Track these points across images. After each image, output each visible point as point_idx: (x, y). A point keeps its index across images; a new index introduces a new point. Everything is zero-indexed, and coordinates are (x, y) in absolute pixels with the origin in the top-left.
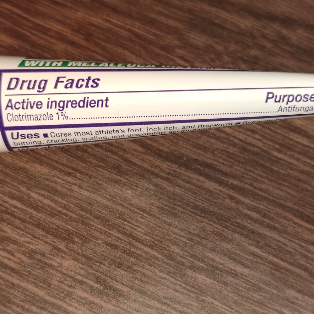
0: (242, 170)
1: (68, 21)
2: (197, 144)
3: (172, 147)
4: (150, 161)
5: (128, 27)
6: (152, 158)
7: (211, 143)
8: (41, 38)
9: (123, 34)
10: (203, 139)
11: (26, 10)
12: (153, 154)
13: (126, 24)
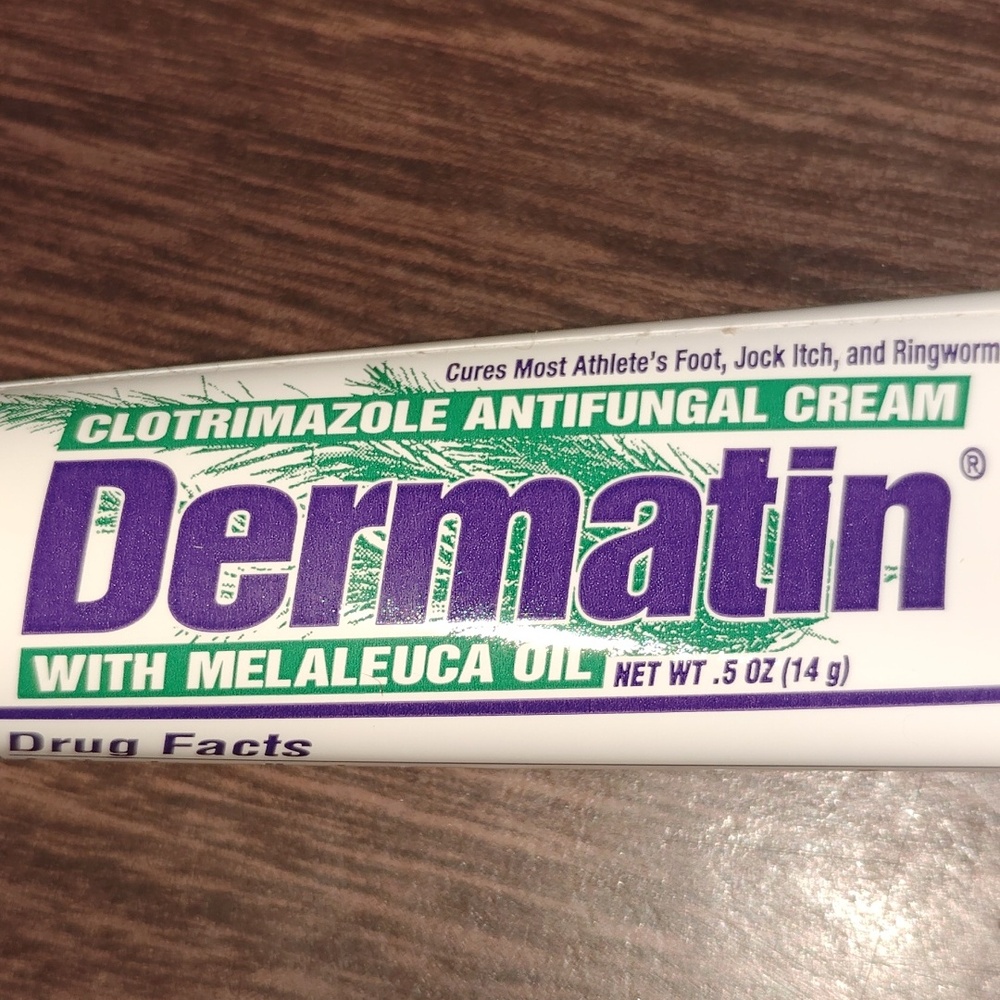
0: (965, 247)
2: (793, 190)
3: (711, 224)
4: (644, 290)
6: (648, 277)
7: (840, 177)
10: (807, 169)
12: (647, 264)
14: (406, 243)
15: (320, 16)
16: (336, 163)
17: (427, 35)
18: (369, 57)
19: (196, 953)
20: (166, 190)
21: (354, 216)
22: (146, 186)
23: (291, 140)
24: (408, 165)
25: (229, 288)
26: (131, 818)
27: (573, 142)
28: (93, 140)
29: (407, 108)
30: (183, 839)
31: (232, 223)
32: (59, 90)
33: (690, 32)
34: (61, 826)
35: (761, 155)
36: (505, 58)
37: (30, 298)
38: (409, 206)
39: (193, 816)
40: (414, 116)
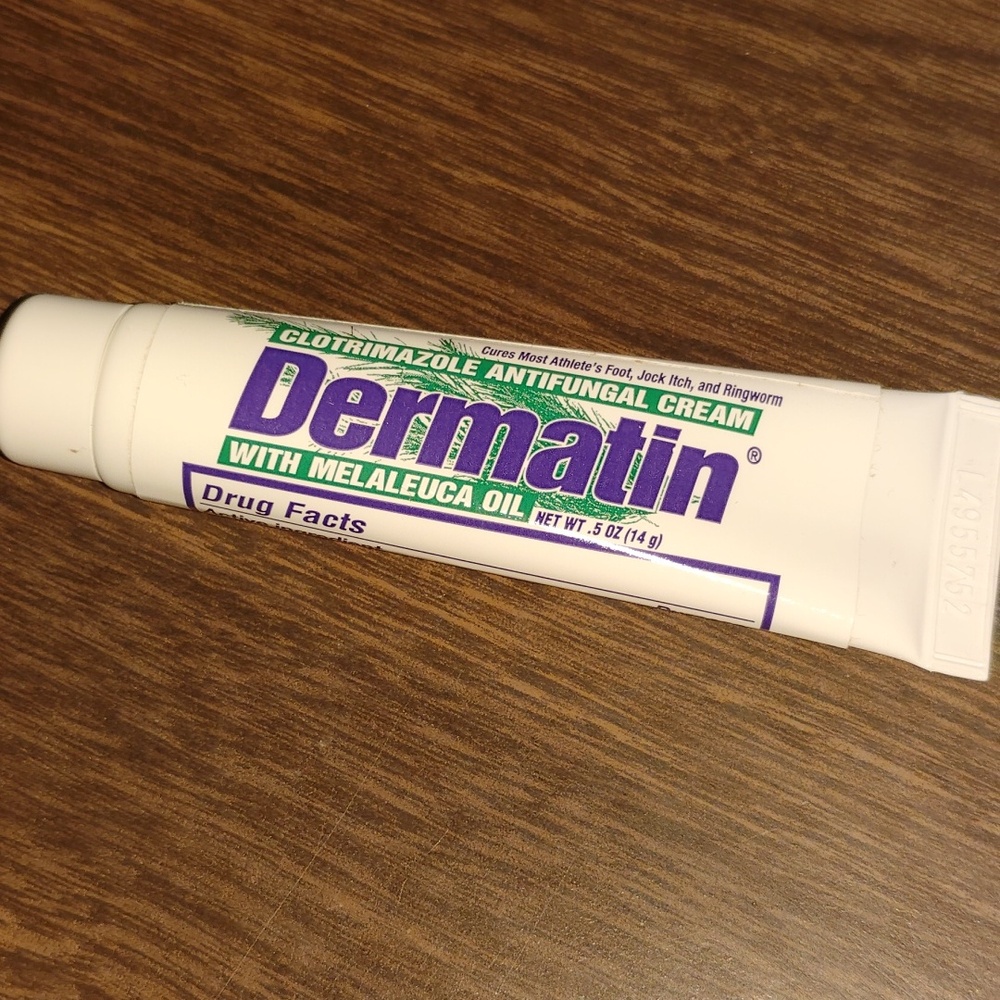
0: (786, 357)
1: (442, 72)
2: (698, 310)
3: (649, 319)
5: (564, 77)
6: (608, 340)
7: (726, 307)
8: (390, 112)
9: (552, 93)
10: (709, 300)
11: (360, 56)
12: (609, 333)
13: (560, 71)
14: (477, 297)
15: (458, 168)
16: (448, 247)
17: (516, 190)
18: (481, 195)
19: (270, 652)
20: (349, 243)
21: (452, 278)
22: (339, 239)
23: (427, 231)
24: (487, 256)
25: (373, 302)
26: (251, 574)
27: (583, 261)
28: (314, 208)
29: (495, 225)
30: (278, 590)
31: (384, 268)
32: (302, 178)
33: (661, 216)
34: (211, 571)
35: (685, 288)
36: (556, 210)
37: (260, 286)
38: (485, 278)
39: (287, 579)
40: (498, 231)
